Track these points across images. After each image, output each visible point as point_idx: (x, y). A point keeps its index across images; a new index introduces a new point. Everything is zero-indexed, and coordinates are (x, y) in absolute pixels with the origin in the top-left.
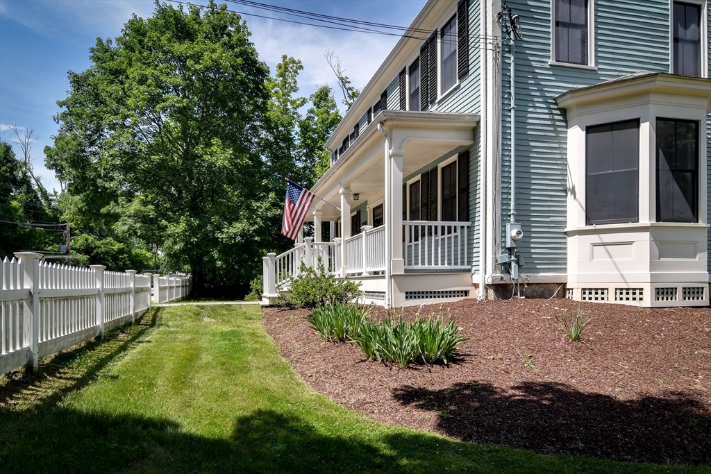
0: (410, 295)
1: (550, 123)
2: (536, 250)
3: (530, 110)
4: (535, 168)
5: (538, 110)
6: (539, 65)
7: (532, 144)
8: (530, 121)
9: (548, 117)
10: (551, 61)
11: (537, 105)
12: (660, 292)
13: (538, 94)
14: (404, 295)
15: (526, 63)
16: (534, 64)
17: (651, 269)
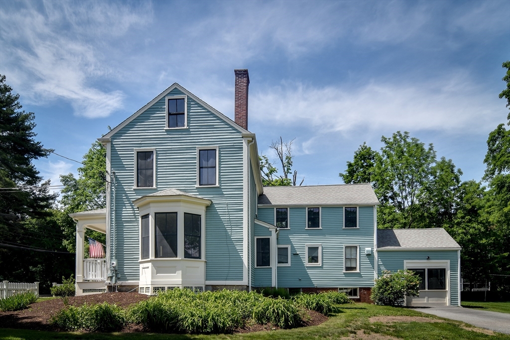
0: (84, 291)
1: (133, 214)
2: (127, 271)
3: (123, 210)
4: (126, 235)
5: (127, 210)
6: (128, 189)
7: (124, 224)
8: (123, 215)
9: (132, 212)
10: (135, 187)
11: (127, 207)
12: (156, 289)
13: (128, 202)
14: (82, 290)
15: (122, 189)
16: (126, 190)
17: (152, 279)
